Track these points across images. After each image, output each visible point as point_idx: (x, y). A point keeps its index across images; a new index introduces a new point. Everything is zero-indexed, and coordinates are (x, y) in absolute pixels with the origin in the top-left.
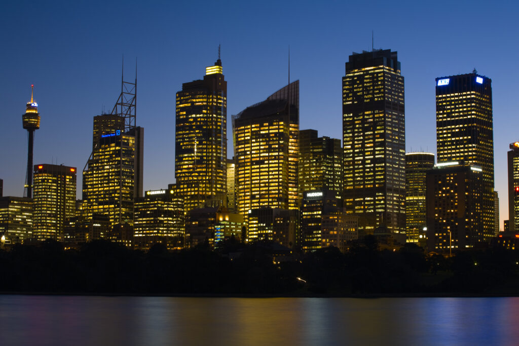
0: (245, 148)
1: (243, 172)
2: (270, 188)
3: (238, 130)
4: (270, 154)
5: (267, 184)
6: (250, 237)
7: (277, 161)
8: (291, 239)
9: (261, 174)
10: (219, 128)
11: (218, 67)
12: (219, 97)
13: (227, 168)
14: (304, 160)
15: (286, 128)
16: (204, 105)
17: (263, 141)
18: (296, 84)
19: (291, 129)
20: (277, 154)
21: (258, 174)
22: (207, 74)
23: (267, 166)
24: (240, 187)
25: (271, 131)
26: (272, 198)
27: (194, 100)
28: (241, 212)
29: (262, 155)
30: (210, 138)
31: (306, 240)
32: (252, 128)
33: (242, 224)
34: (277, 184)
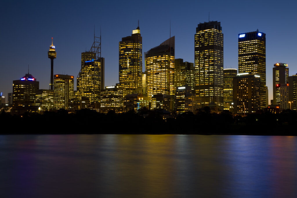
0: (150, 67)
1: (149, 78)
2: (162, 85)
3: (147, 59)
4: (162, 70)
5: (160, 83)
6: (153, 107)
7: (165, 73)
8: (171, 108)
9: (158, 79)
10: (138, 58)
11: (138, 30)
12: (138, 44)
13: (142, 76)
14: (177, 72)
15: (169, 58)
16: (132, 48)
17: (158, 64)
18: (174, 38)
19: (171, 58)
20: (165, 70)
21: (156, 79)
22: (133, 33)
23: (160, 75)
24: (148, 85)
25: (162, 60)
26: (163, 90)
27: (127, 45)
28: (149, 96)
29: (158, 70)
30: (135, 63)
31: (178, 108)
32: (153, 58)
33: (149, 101)
34: (165, 83)
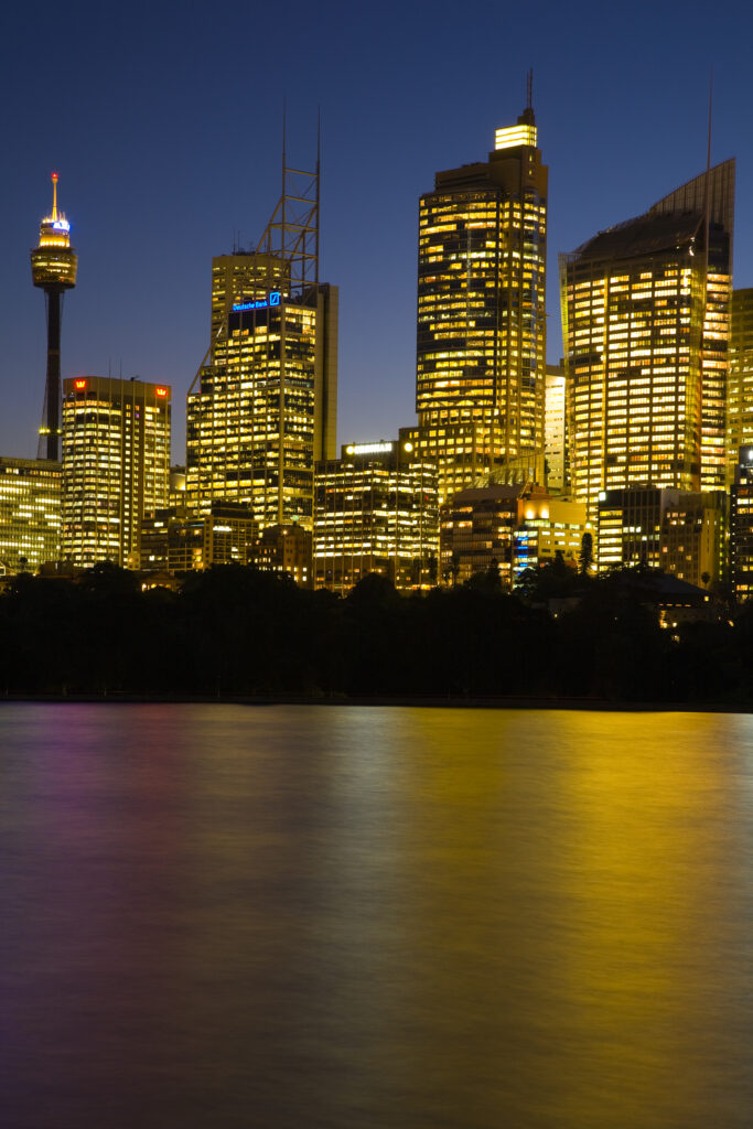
0: (591, 336)
1: (586, 397)
2: (655, 438)
3: (574, 292)
4: (656, 352)
5: (646, 429)
6: (602, 559)
7: (672, 370)
8: (706, 565)
9: (632, 401)
10: (526, 286)
11: (525, 127)
12: (527, 206)
13: (545, 387)
14: (742, 366)
15: (696, 285)
16: (489, 230)
17: (637, 320)
18: (728, 168)
19: (710, 287)
20: (672, 351)
21: (624, 402)
22: (498, 147)
23: (647, 381)
24: (580, 435)
25: (658, 294)
26: (659, 462)
27: (465, 216)
28: (580, 496)
29: (634, 354)
30: (505, 313)
31: (745, 569)
32: (610, 285)
33: (582, 528)
34: (672, 428)
